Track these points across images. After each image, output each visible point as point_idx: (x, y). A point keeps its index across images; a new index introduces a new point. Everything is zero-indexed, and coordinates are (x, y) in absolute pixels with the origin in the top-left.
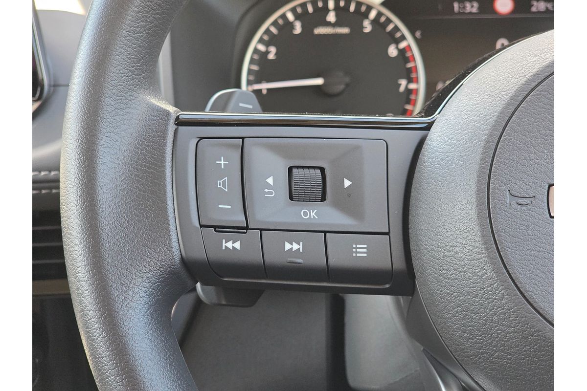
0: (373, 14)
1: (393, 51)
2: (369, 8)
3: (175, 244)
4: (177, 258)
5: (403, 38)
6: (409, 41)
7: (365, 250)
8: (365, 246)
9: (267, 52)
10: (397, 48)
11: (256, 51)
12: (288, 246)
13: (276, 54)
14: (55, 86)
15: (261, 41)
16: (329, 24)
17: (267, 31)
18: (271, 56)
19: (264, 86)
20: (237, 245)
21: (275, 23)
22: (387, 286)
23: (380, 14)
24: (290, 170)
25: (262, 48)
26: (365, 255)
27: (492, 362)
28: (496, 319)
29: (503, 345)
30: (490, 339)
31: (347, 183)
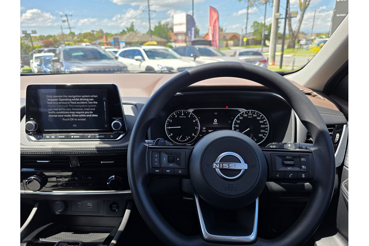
0: (190, 114)
2: (190, 113)
3: (147, 171)
4: (147, 173)
5: (196, 119)
6: (197, 119)
8: (181, 171)
9: (170, 121)
10: (195, 121)
11: (168, 120)
12: (167, 171)
14: (128, 130)
15: (169, 119)
16: (182, 116)
17: (170, 117)
18: (171, 122)
19: (169, 128)
20: (158, 171)
21: (172, 115)
23: (192, 114)
24: (168, 157)
25: (169, 120)
26: (181, 173)
31: (178, 159)
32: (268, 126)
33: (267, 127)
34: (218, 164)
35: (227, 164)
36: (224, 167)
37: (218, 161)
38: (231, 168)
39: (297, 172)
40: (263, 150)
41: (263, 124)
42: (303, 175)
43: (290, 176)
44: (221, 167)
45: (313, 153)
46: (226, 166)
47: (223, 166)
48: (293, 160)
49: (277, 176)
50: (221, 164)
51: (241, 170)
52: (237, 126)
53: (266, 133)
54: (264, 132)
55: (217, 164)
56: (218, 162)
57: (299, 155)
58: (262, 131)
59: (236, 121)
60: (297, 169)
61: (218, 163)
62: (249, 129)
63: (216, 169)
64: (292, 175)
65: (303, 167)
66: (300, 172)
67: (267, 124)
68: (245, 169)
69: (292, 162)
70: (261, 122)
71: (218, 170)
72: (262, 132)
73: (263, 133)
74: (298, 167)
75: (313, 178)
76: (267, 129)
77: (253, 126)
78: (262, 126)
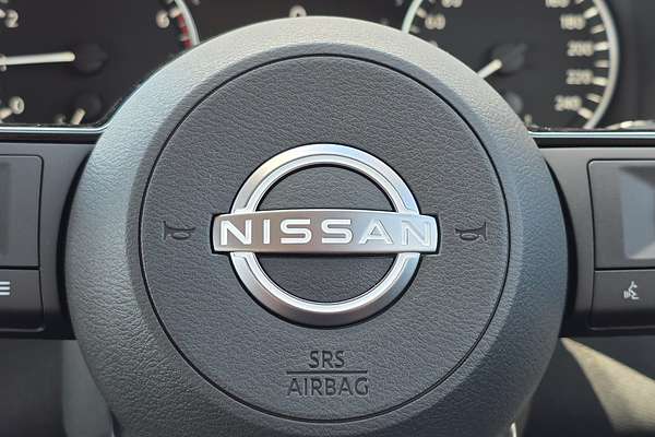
1: (163, 20)
5: (175, 4)
6: (181, 8)
7: (8, 288)
8: (8, 283)
9: (6, 18)
10: (169, 17)
13: (18, 21)
19: (4, 62)
22: (40, 329)
26: (8, 294)
27: (146, 421)
28: (146, 371)
29: (155, 402)
30: (141, 394)
32: (611, 45)
33: (605, 55)
34: (249, 224)
35: (308, 222)
36: (284, 241)
37: (246, 206)
38: (329, 243)
40: (542, 143)
41: (584, 35)
44: (267, 240)
46: (296, 232)
47: (276, 233)
49: (626, 295)
50: (267, 224)
51: (394, 256)
53: (600, 90)
55: (240, 222)
56: (250, 210)
58: (577, 77)
59: (423, 20)
61: (248, 217)
63: (237, 258)
67: (603, 37)
68: (422, 253)
70: (570, 22)
71: (246, 265)
72: (575, 85)
73: (583, 91)
76: (602, 64)
77: (522, 47)
78: (578, 49)
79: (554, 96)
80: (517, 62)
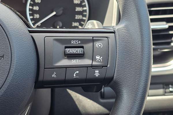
32: (87, 8)
33: (85, 11)
39: (87, 67)
41: (80, 5)
42: (97, 71)
43: (75, 75)
45: (116, 33)
48: (82, 47)
49: (53, 76)
52: (36, 8)
53: (84, 21)
54: (81, 18)
57: (93, 37)
58: (78, 17)
60: (87, 62)
62: (54, 13)
64: (78, 72)
65: (98, 57)
66: (92, 66)
67: (85, 6)
69: (79, 51)
70: (76, 2)
72: (78, 19)
73: (79, 21)
74: (89, 59)
75: (113, 77)
76: (85, 13)
77: (62, 8)
78: (78, 9)
79: (72, 22)
80: (61, 12)
